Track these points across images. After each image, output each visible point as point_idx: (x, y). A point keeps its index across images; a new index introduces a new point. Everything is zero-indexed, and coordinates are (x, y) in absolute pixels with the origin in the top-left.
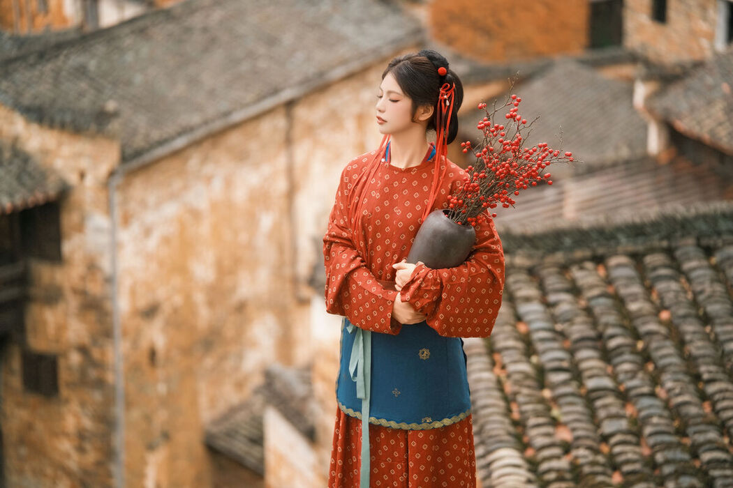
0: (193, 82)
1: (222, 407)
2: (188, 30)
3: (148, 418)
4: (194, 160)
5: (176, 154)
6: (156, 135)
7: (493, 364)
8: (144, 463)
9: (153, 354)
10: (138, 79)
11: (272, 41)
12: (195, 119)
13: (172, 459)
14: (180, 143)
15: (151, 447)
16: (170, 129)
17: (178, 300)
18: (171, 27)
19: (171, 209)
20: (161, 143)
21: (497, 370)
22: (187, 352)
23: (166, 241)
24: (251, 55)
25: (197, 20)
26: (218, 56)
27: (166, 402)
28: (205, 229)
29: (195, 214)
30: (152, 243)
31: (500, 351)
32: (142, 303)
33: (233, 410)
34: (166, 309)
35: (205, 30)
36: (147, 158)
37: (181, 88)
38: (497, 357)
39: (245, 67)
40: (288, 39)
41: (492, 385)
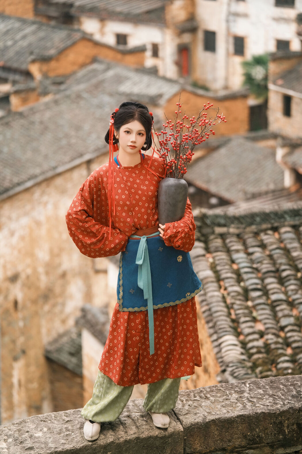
0: (36, 151)
1: (54, 335)
2: (32, 123)
3: (14, 342)
4: (37, 193)
5: (27, 190)
6: (16, 180)
7: (220, 287)
8: (12, 368)
9: (16, 303)
10: (5, 150)
11: (78, 128)
12: (37, 171)
13: (27, 365)
14: (29, 184)
15: (16, 359)
16: (24, 177)
17: (29, 271)
18: (22, 121)
19: (25, 221)
20: (19, 184)
21: (222, 291)
22: (34, 302)
23: (22, 238)
24: (67, 136)
25: (37, 118)
26: (49, 136)
27: (23, 332)
28: (43, 231)
29: (38, 224)
30: (15, 240)
31: (223, 280)
32: (10, 273)
33: (61, 336)
34: (23, 276)
35: (41, 123)
36: (11, 193)
37: (29, 154)
38: (222, 283)
39: (64, 142)
40: (87, 127)
41: (220, 299)
